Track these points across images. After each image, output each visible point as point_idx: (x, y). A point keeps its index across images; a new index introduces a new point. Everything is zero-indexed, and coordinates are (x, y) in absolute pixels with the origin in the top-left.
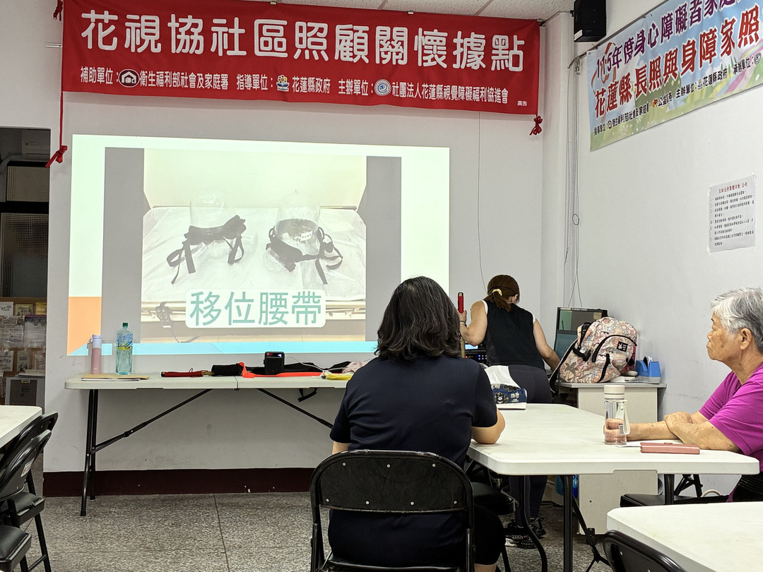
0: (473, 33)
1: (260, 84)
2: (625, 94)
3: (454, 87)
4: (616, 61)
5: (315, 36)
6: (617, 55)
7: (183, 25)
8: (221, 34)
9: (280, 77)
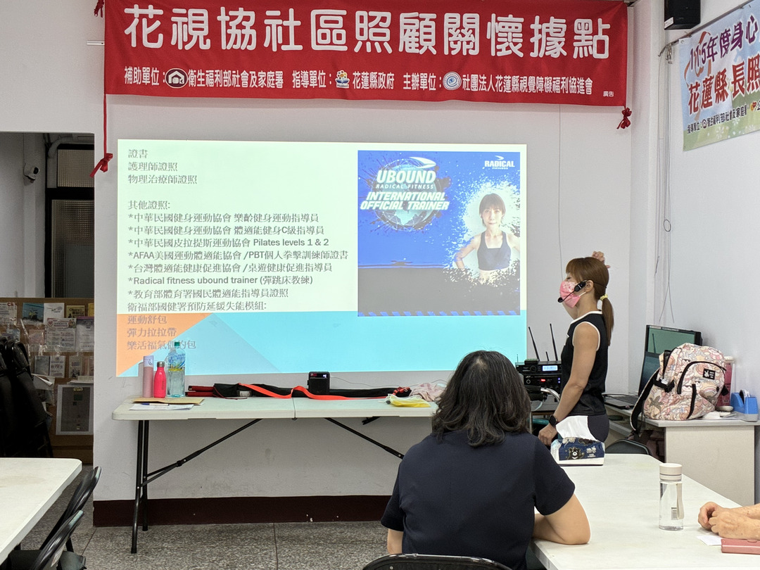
0: (552, 18)
1: (318, 80)
2: (720, 91)
3: (532, 78)
4: (711, 54)
5: (377, 26)
6: (712, 47)
8: (275, 27)
9: (340, 73)
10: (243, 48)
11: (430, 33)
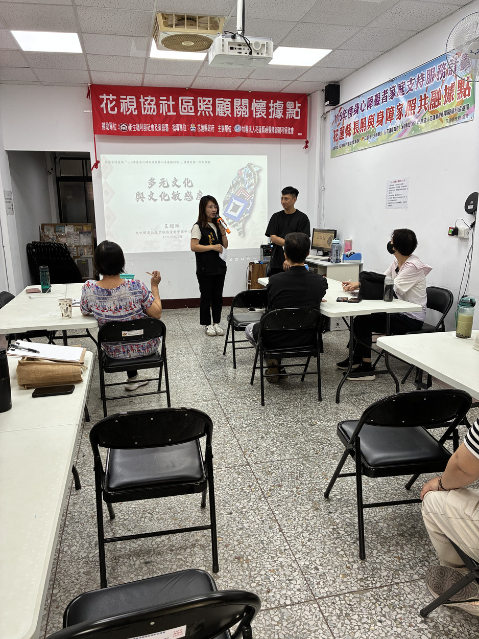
0: (278, 101)
1: (183, 128)
2: (348, 133)
3: (270, 127)
4: (344, 117)
5: (207, 104)
6: (344, 114)
7: (146, 100)
8: (164, 104)
9: (192, 125)
10: (151, 114)
11: (228, 108)
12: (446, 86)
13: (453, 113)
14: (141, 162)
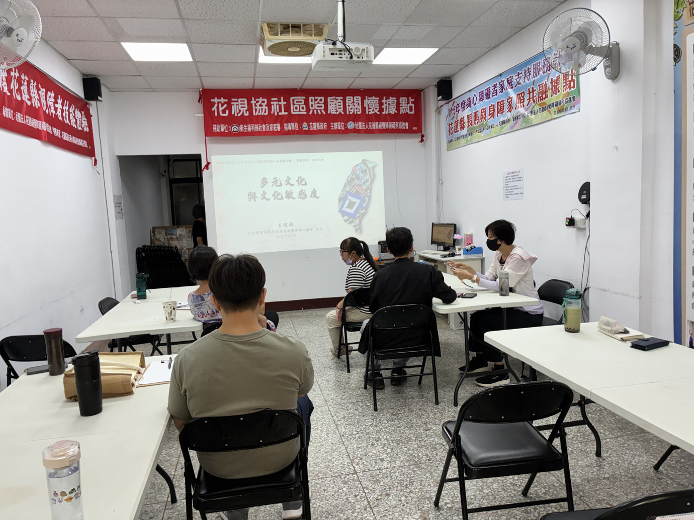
0: (391, 97)
1: (295, 127)
2: (462, 126)
3: (383, 123)
4: (457, 110)
5: (318, 103)
6: (458, 107)
7: (258, 102)
8: (275, 105)
9: (304, 123)
10: (262, 114)
11: (340, 105)
12: (552, 79)
13: (560, 104)
14: (252, 162)
